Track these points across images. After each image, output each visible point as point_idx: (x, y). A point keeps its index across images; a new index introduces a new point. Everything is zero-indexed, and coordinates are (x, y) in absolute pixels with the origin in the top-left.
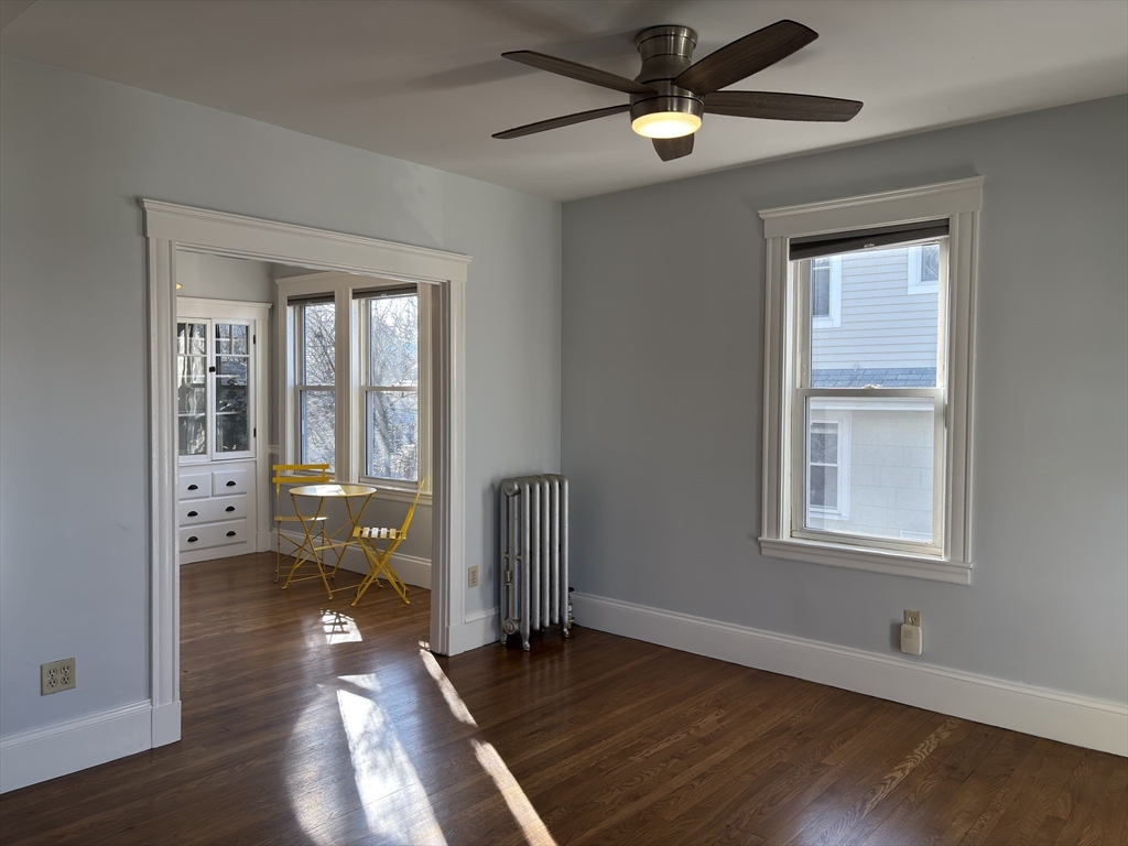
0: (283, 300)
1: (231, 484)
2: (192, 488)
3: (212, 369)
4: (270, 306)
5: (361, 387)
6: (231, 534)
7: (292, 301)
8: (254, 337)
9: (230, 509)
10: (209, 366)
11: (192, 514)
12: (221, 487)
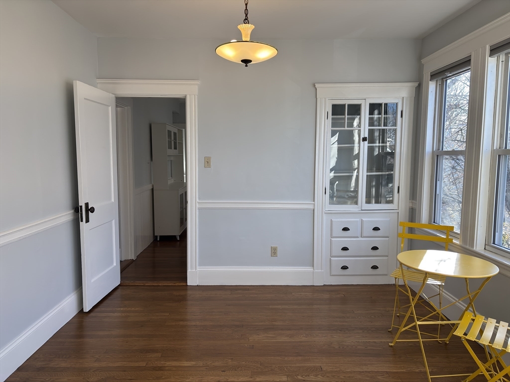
0: (427, 75)
1: (376, 229)
2: (346, 229)
3: (364, 139)
4: (416, 84)
5: (493, 151)
6: (375, 267)
7: (434, 76)
8: (402, 112)
9: (375, 248)
10: (362, 136)
11: (345, 249)
12: (368, 231)
